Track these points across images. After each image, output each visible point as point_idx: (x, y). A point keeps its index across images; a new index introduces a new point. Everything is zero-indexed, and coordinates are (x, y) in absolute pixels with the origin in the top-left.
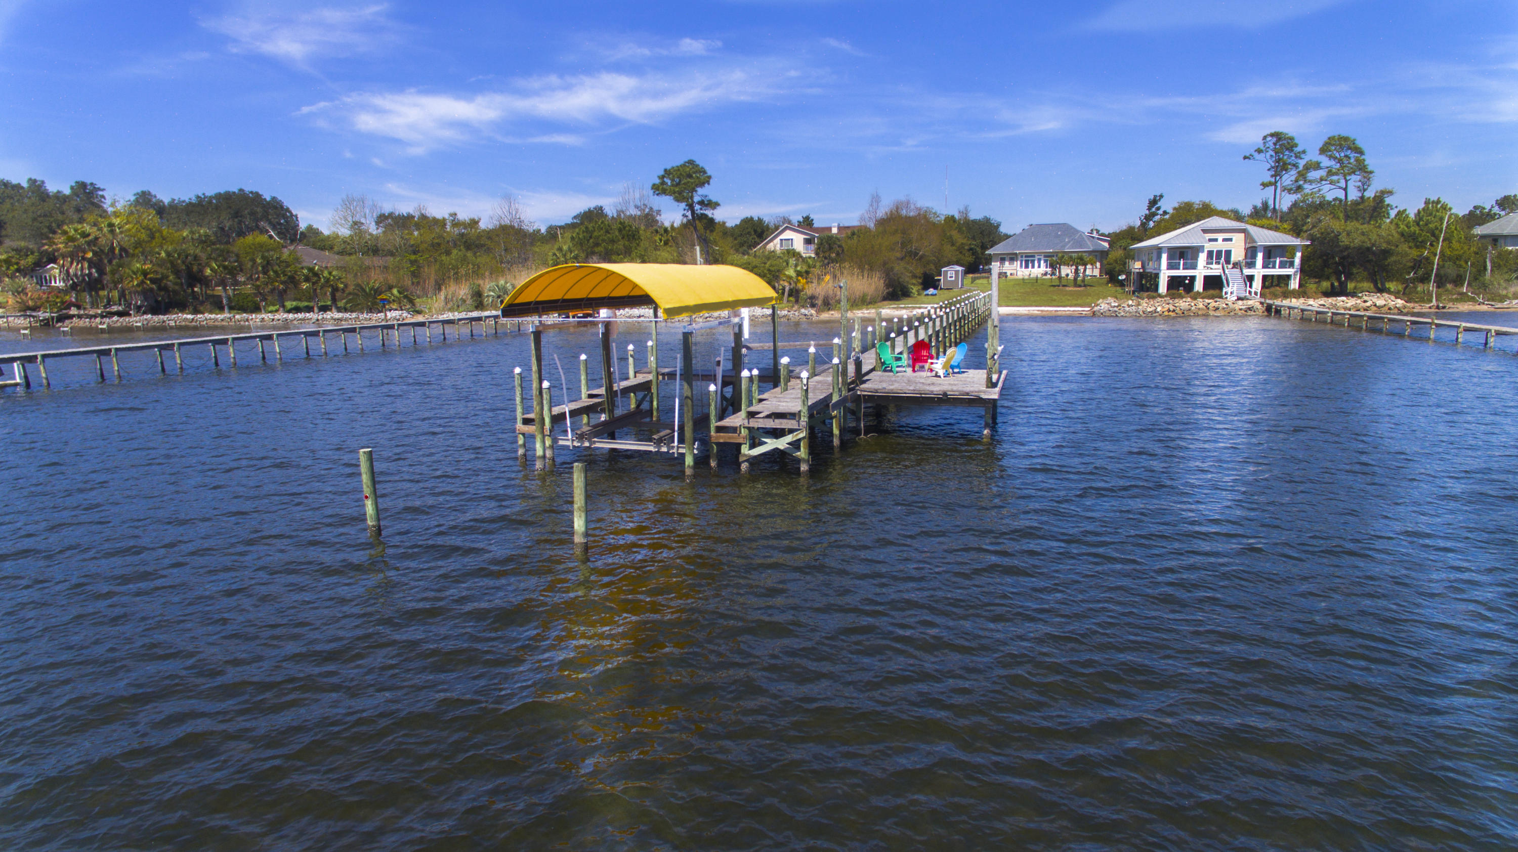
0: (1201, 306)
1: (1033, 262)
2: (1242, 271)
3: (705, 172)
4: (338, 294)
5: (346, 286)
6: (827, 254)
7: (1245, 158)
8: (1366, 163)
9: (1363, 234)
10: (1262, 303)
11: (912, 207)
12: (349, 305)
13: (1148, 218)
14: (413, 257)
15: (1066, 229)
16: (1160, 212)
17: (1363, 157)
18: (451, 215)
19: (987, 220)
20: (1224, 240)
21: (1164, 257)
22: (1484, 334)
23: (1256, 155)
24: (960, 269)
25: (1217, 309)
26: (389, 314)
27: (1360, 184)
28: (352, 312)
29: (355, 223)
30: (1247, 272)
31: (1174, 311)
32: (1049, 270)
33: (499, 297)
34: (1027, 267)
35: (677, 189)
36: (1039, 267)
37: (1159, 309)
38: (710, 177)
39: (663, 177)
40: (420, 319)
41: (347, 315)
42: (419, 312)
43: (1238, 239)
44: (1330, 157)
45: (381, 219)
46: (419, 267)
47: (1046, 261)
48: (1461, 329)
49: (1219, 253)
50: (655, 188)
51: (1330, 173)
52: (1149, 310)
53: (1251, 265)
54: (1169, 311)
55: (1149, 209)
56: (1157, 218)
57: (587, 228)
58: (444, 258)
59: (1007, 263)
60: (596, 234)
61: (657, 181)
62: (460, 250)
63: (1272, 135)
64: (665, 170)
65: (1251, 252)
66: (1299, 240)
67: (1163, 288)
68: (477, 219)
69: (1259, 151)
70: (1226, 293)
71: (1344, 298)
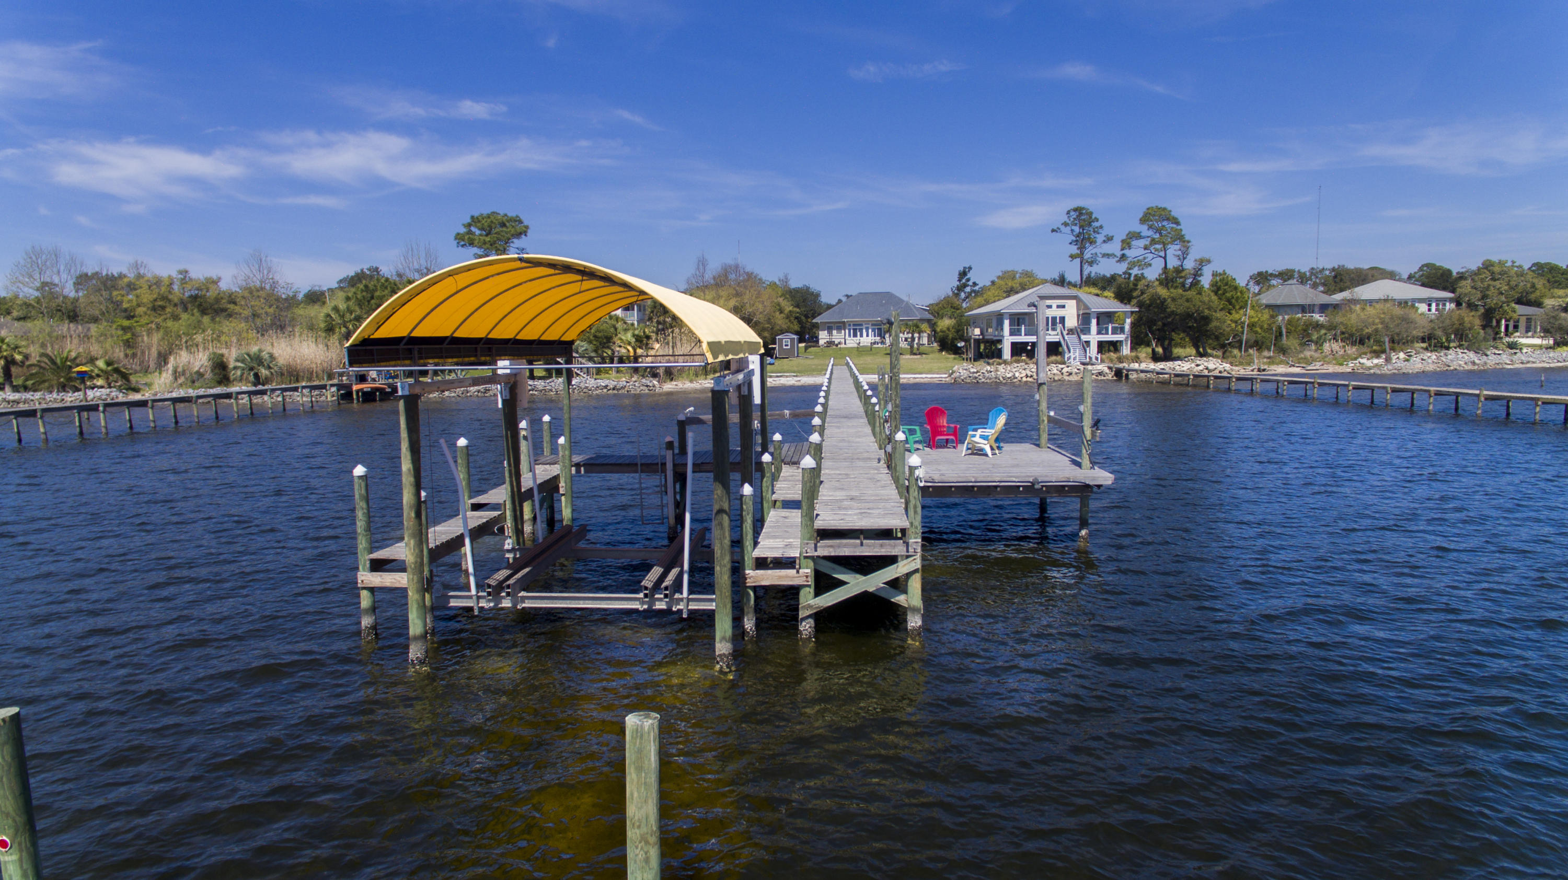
0: (1055, 371)
1: (861, 331)
2: (1080, 338)
3: (521, 222)
4: (14, 370)
5: (27, 357)
6: (661, 319)
7: (1053, 231)
8: (1183, 233)
9: (1188, 300)
10: (1110, 368)
11: (742, 271)
12: (30, 383)
13: (960, 288)
14: (126, 323)
15: (888, 298)
16: (970, 283)
17: (1179, 227)
18: (180, 272)
19: (807, 289)
20: (1058, 307)
21: (1007, 323)
22: (1369, 392)
23: (1062, 228)
24: (795, 337)
25: (1070, 374)
26: (91, 394)
27: (1180, 253)
28: (35, 391)
29: (45, 284)
30: (1084, 338)
31: (1031, 376)
32: (878, 339)
33: (252, 369)
34: (855, 335)
35: (488, 239)
36: (867, 336)
37: (1017, 374)
38: (527, 227)
39: (469, 225)
40: (137, 397)
41: (28, 395)
42: (137, 390)
43: (1071, 305)
44: (1150, 227)
45: (82, 280)
46: (133, 334)
47: (873, 330)
48: (1351, 388)
49: (1054, 319)
50: (459, 237)
51: (1153, 242)
52: (1009, 376)
53: (1087, 331)
54: (1027, 376)
55: (960, 280)
56: (968, 289)
57: (366, 286)
58: (170, 323)
59: (835, 332)
60: (377, 294)
61: (463, 230)
62: (193, 315)
63: (1075, 210)
64: (472, 217)
65: (1084, 319)
66: (1128, 306)
67: (1007, 354)
68: (215, 278)
69: (1066, 224)
70: (1069, 358)
71: (1179, 362)
